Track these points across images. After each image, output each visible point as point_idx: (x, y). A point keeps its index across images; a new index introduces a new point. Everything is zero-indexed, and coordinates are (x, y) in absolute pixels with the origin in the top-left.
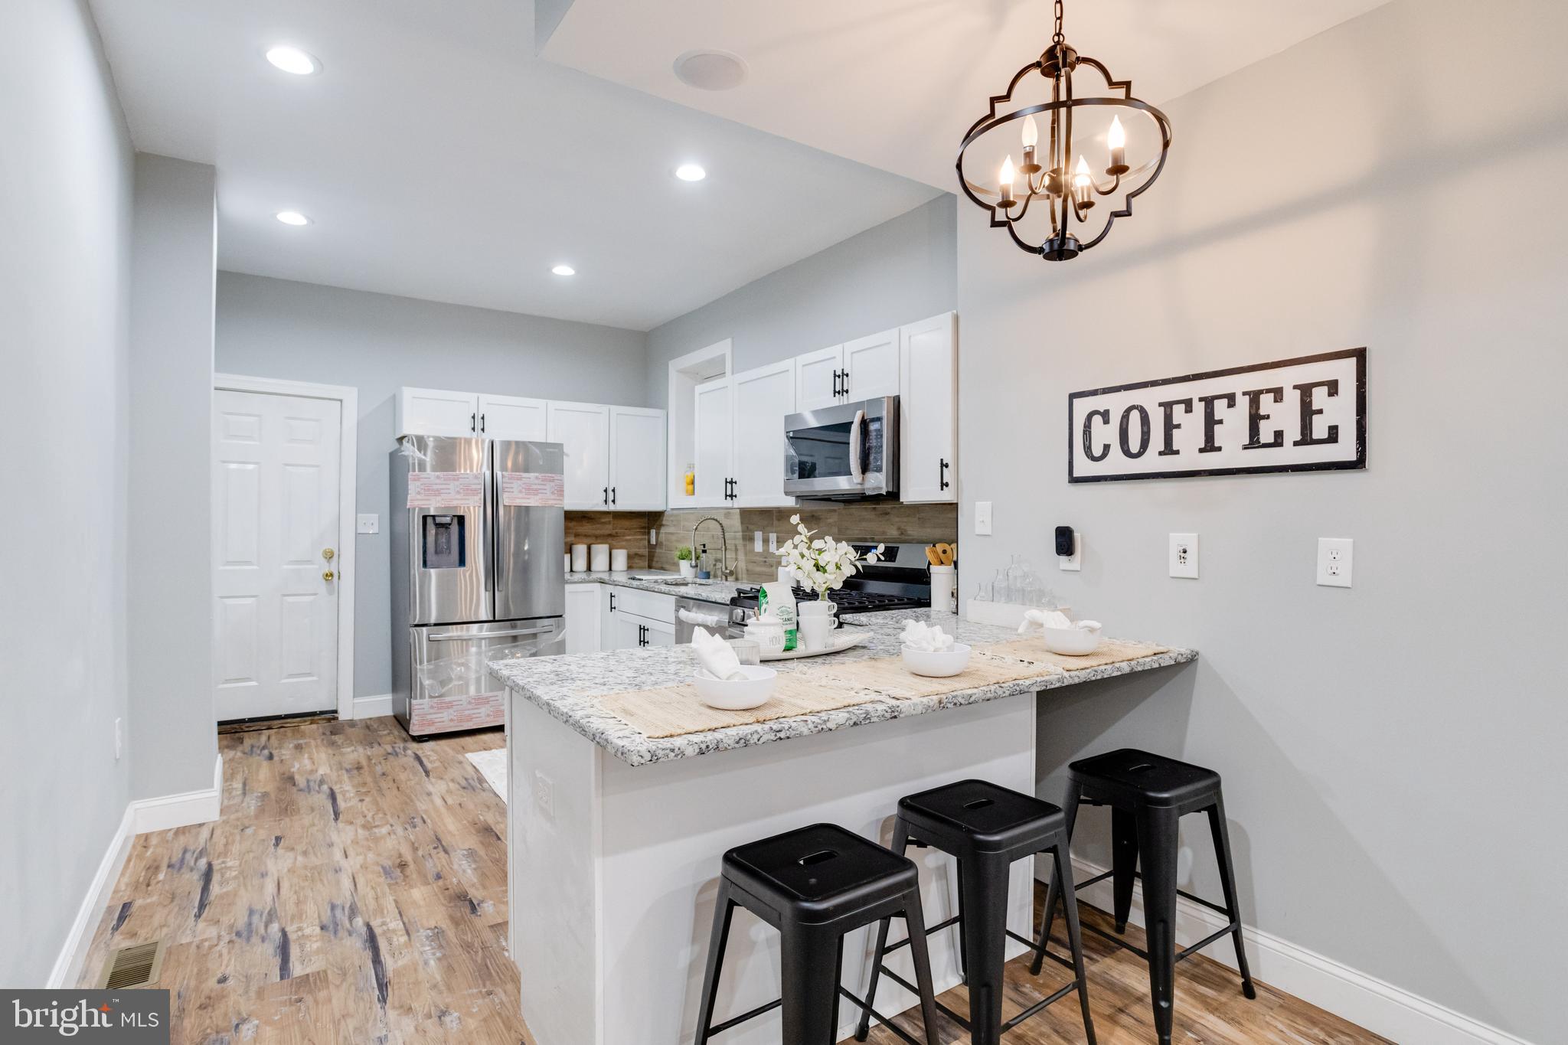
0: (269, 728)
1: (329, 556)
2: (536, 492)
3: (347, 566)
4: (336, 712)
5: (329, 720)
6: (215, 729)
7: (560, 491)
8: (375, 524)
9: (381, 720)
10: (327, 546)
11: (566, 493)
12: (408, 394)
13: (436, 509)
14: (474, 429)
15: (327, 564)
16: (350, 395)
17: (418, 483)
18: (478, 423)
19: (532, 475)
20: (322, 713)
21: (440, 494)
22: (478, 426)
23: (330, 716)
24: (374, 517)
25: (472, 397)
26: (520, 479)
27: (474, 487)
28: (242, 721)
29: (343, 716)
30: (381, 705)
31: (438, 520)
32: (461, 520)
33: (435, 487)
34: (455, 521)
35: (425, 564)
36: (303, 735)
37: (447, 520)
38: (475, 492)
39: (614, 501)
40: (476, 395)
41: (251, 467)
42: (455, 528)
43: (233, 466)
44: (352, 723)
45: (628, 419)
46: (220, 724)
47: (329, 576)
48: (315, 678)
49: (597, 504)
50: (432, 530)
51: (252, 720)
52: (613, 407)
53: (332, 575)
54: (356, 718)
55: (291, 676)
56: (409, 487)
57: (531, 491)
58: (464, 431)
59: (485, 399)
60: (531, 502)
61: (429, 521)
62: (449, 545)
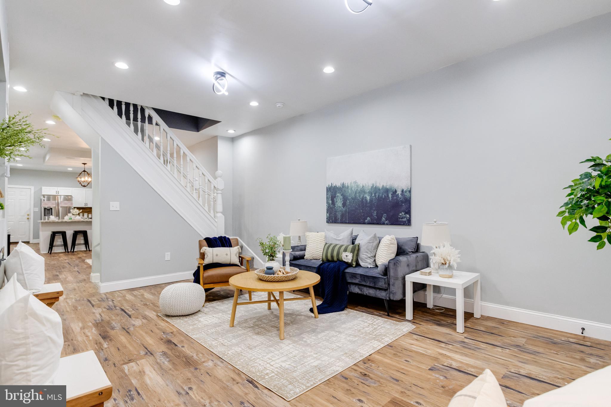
2: (67, 204)
3: (32, 217)
7: (72, 204)
8: (37, 210)
10: (28, 214)
11: (73, 204)
12: (43, 188)
13: (47, 207)
15: (28, 217)
16: (32, 187)
19: (67, 201)
21: (47, 205)
22: (57, 193)
23: (28, 242)
24: (37, 208)
25: (56, 188)
26: (63, 202)
29: (30, 242)
32: (52, 209)
33: (46, 203)
35: (45, 216)
37: (49, 209)
38: (54, 204)
39: (87, 205)
42: (51, 210)
45: (90, 191)
48: (25, 236)
49: (83, 206)
50: (46, 210)
55: (21, 235)
56: (42, 204)
57: (65, 204)
58: (55, 194)
59: (59, 188)
60: (66, 206)
61: (46, 209)
62: (49, 212)
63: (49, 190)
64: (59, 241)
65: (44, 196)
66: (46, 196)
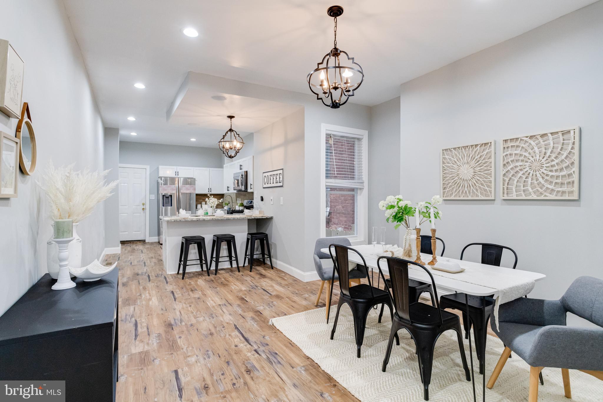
0: (130, 243)
1: (143, 204)
2: (189, 189)
3: (147, 207)
4: (145, 240)
5: (143, 242)
6: (120, 242)
7: (195, 189)
8: (153, 197)
9: (155, 242)
10: (143, 202)
12: (160, 167)
13: (166, 193)
14: (176, 175)
15: (143, 206)
16: (148, 167)
17: (161, 188)
18: (177, 173)
19: (188, 186)
20: (142, 240)
21: (166, 190)
22: (177, 174)
23: (144, 241)
24: (154, 195)
25: (175, 167)
26: (185, 187)
27: (174, 189)
28: (125, 241)
29: (147, 241)
30: (155, 239)
31: (166, 196)
32: (171, 196)
33: (165, 189)
34: (170, 196)
35: (163, 206)
36: (137, 244)
37: (168, 196)
38: (174, 190)
39: (211, 191)
40: (176, 167)
41: (126, 184)
42: (170, 198)
43: (122, 184)
44: (149, 243)
45: (215, 171)
46: (121, 241)
47: (143, 209)
48: (140, 232)
49: (207, 192)
50: (164, 198)
51: (127, 241)
52: (211, 169)
53: (144, 209)
54: (149, 242)
55: (135, 231)
56: (160, 189)
57: (187, 189)
58: (174, 176)
59: (179, 167)
60: (188, 192)
61: (164, 196)
62: (169, 202)
63: (167, 171)
64: (193, 252)
65: (161, 178)
66: (163, 178)
